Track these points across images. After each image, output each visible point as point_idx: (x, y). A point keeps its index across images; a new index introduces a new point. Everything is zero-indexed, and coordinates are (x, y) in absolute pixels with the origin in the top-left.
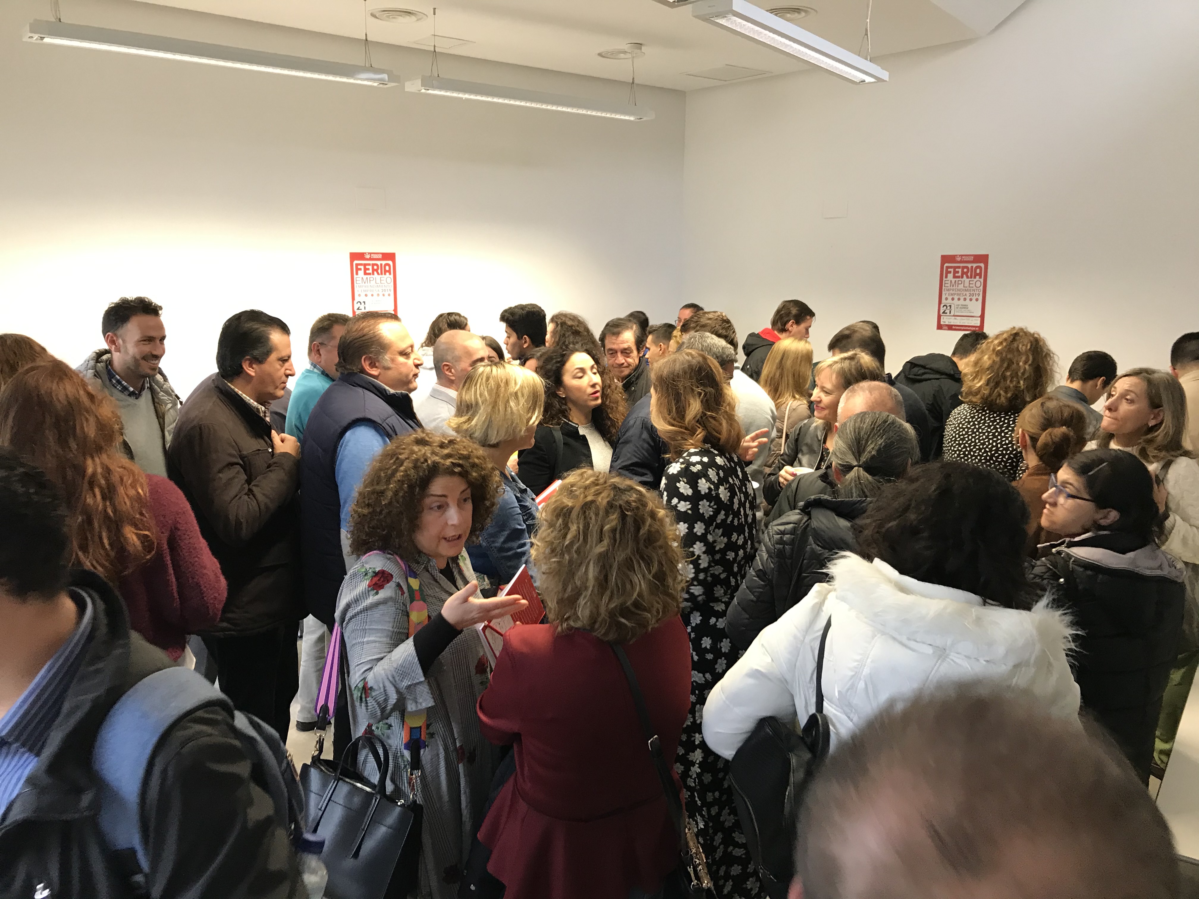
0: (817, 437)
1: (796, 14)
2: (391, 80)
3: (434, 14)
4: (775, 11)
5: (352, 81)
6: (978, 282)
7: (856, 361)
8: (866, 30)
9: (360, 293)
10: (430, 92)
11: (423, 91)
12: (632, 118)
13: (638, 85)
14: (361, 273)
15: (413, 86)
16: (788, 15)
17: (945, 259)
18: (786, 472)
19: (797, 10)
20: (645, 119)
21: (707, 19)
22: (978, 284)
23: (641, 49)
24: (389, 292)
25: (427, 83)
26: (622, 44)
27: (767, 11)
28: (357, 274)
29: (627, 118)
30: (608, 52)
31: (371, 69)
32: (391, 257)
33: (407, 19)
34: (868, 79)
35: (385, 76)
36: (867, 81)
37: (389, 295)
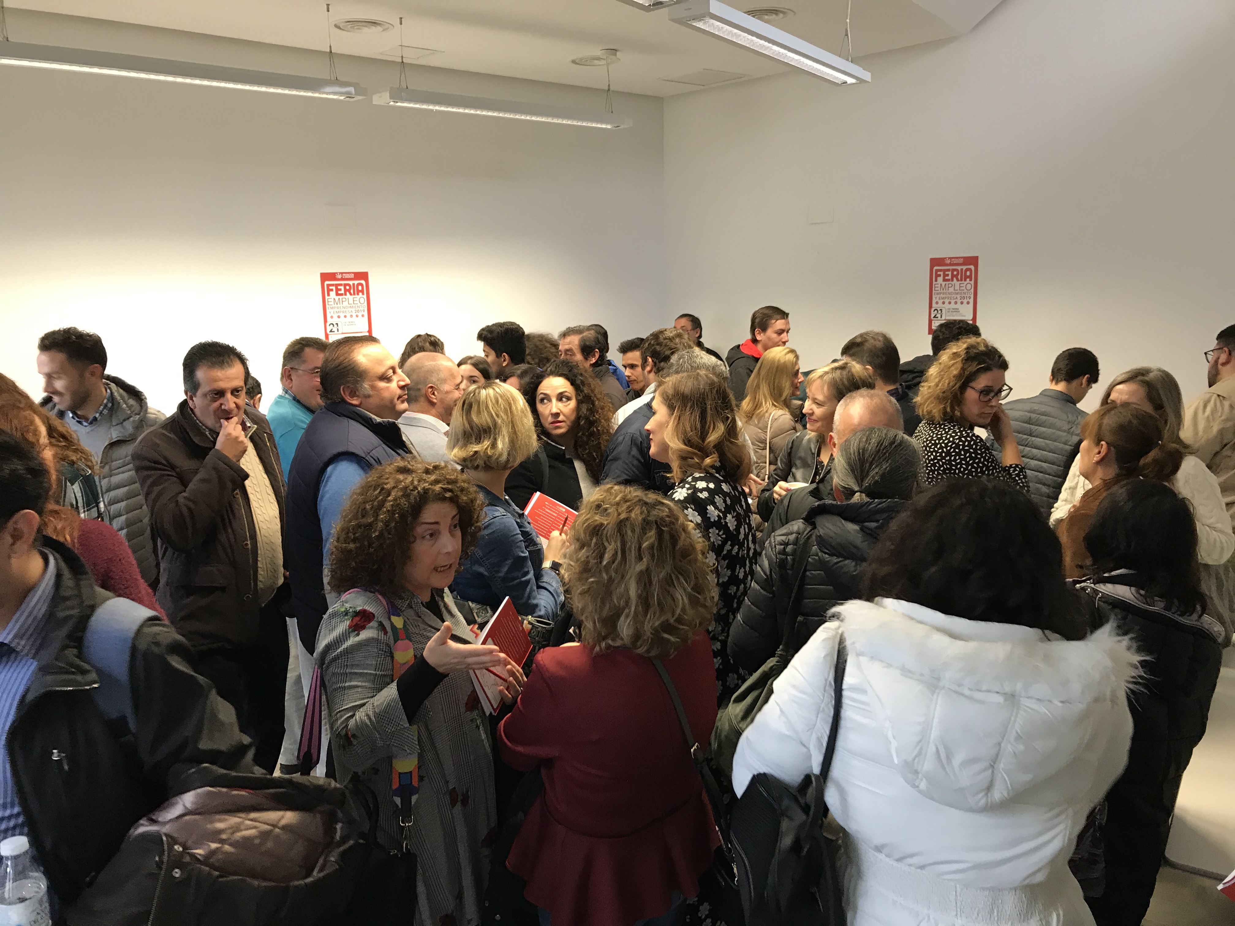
0: (811, 450)
1: (774, 16)
2: (357, 93)
3: (401, 24)
4: (752, 13)
5: (317, 95)
6: (968, 285)
7: (847, 370)
8: (846, 30)
9: (332, 314)
10: (399, 104)
11: (392, 103)
12: (609, 127)
13: (615, 92)
14: (333, 294)
15: (382, 99)
16: (766, 17)
17: (935, 262)
18: (781, 488)
19: (775, 11)
20: (622, 127)
21: (682, 22)
22: (969, 287)
23: (615, 55)
24: (363, 313)
25: (396, 95)
26: (597, 51)
27: (745, 13)
28: (329, 295)
29: (604, 126)
30: (581, 59)
31: (336, 82)
32: (364, 276)
33: (374, 29)
34: (850, 80)
35: (352, 89)
36: (848, 82)
37: (363, 316)
